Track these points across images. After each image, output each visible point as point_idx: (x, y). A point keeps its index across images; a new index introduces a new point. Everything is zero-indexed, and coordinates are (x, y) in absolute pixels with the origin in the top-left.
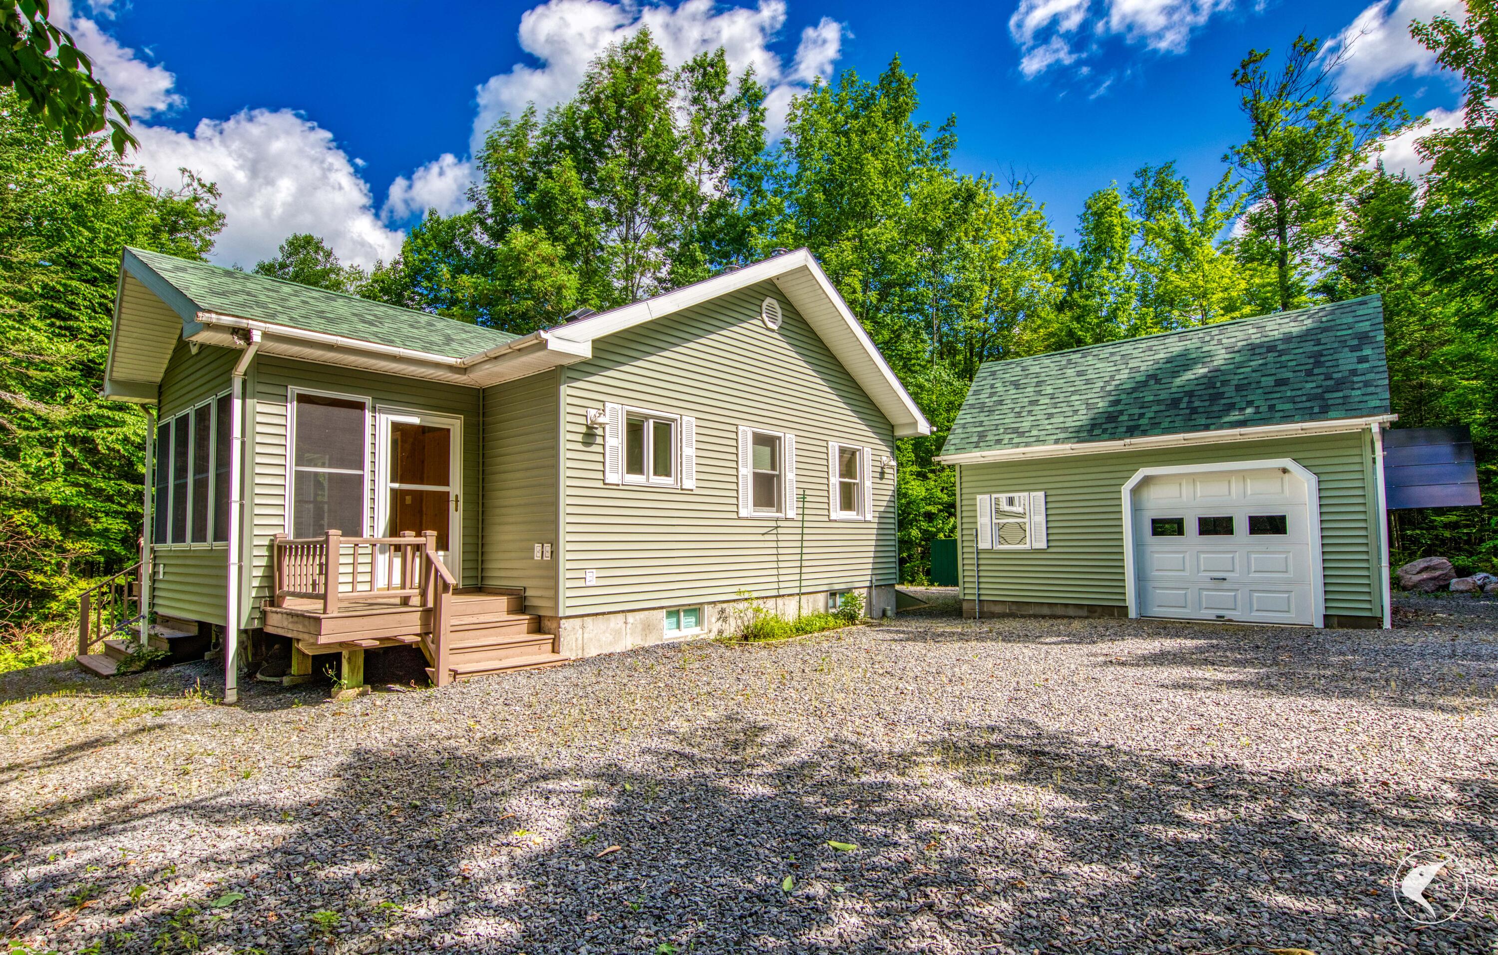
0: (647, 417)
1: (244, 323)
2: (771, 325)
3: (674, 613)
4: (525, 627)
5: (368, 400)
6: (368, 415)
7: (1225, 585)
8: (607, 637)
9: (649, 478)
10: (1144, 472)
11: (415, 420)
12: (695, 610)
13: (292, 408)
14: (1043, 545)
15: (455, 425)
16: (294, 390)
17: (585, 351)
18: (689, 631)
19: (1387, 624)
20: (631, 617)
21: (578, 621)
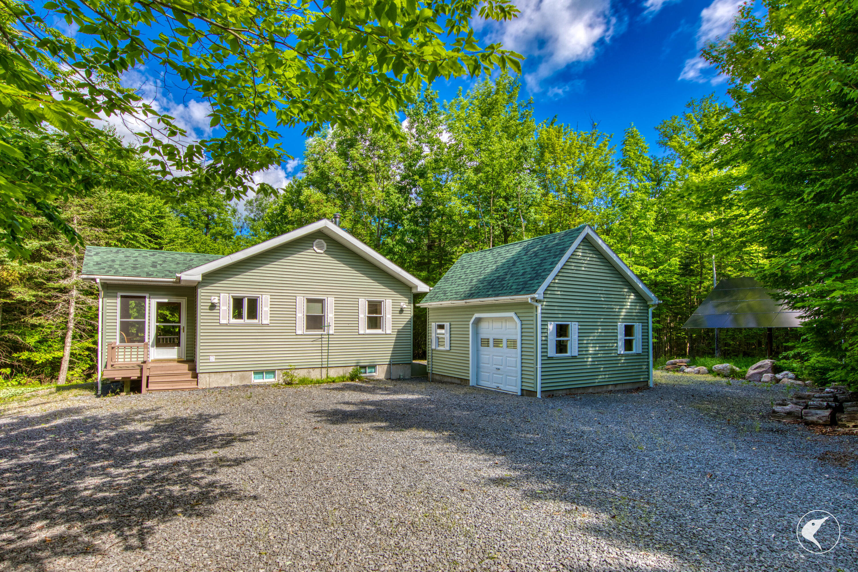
0: (245, 297)
1: (92, 277)
2: (318, 251)
3: (256, 373)
4: (190, 376)
5: (147, 295)
6: (147, 300)
7: (499, 372)
8: (222, 381)
9: (245, 320)
10: (477, 315)
11: (166, 300)
12: (273, 372)
13: (119, 300)
14: (448, 348)
15: (183, 302)
16: (120, 294)
17: (199, 278)
18: (269, 380)
19: (539, 395)
20: (234, 374)
21: (207, 375)
